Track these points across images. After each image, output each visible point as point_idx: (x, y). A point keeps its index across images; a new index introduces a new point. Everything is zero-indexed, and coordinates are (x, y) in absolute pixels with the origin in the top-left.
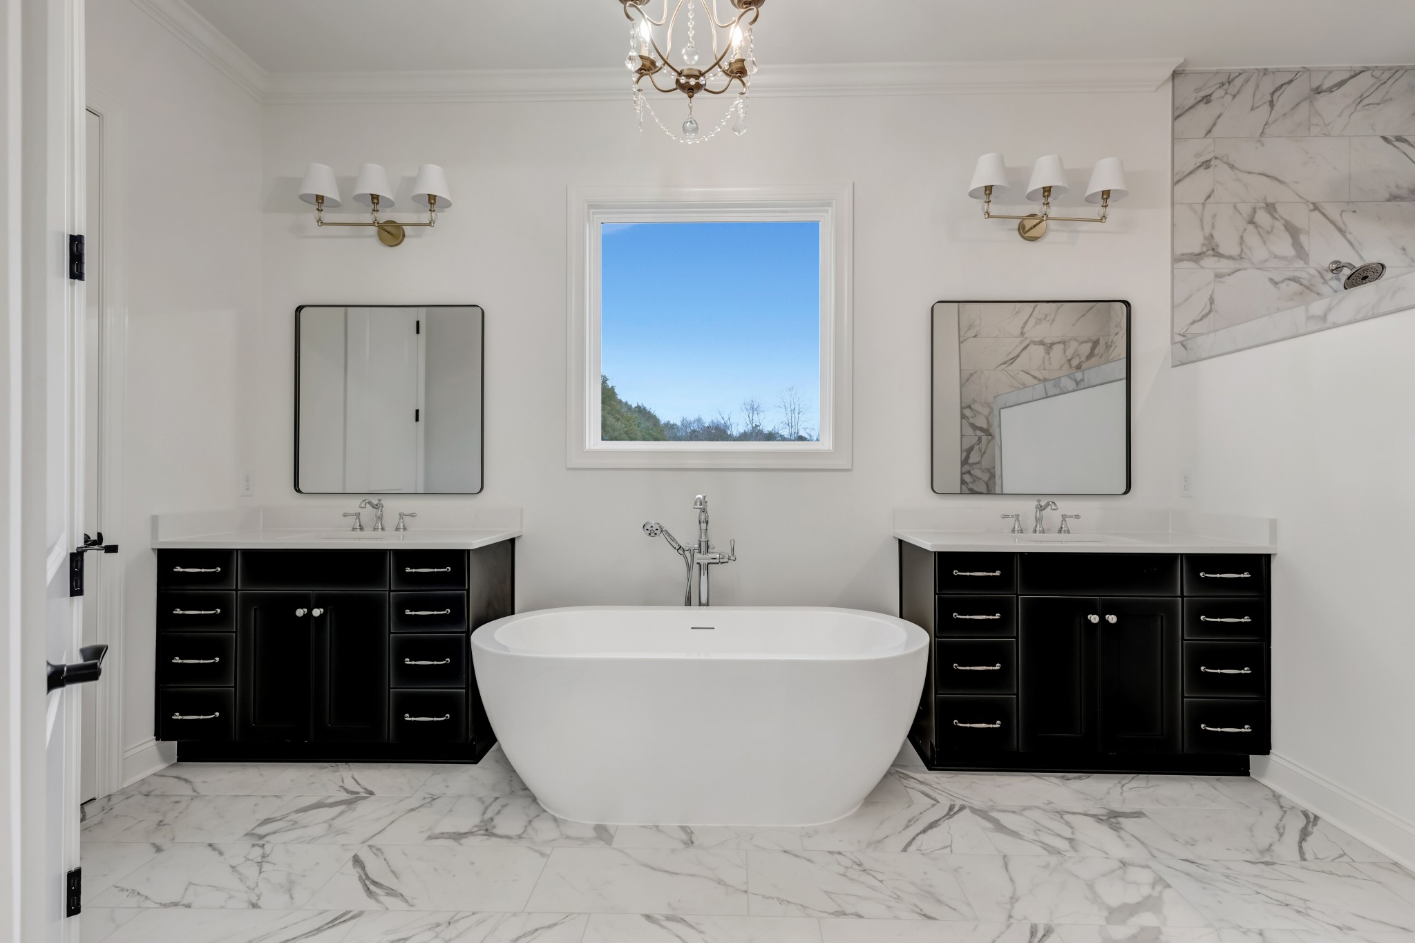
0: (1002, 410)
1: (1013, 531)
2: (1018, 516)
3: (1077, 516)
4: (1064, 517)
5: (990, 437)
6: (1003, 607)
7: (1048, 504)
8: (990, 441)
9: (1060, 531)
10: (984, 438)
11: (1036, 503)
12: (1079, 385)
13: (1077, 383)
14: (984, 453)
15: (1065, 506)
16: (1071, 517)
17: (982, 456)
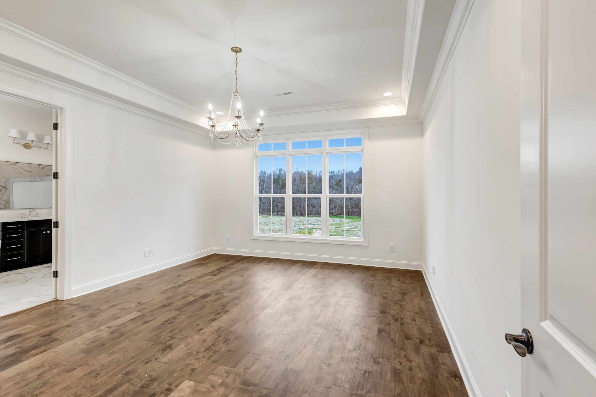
0: (13, 183)
1: (22, 217)
2: (24, 214)
3: (41, 213)
4: (37, 213)
5: (6, 189)
6: (21, 233)
7: (33, 210)
8: (6, 191)
9: (36, 216)
10: (3, 190)
11: (29, 210)
12: (42, 180)
13: (41, 179)
14: (3, 195)
15: (37, 211)
16: (39, 213)
17: (2, 196)
